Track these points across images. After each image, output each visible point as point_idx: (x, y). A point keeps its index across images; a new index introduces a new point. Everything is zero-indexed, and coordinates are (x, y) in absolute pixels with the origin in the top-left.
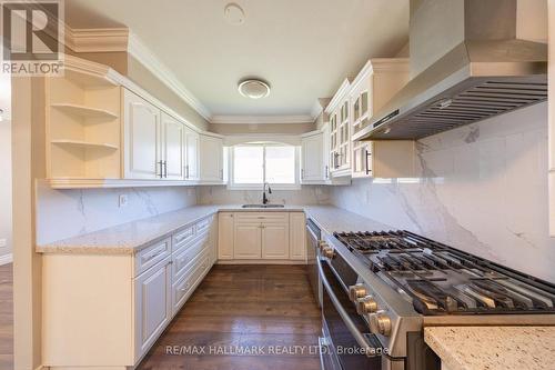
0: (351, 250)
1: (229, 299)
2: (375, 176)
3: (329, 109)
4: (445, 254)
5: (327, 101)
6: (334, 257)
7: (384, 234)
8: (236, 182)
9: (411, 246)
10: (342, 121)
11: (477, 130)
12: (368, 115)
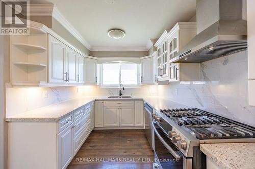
0: (169, 117)
1: (103, 147)
2: (181, 80)
3: (156, 45)
4: (213, 118)
5: (155, 40)
6: (161, 121)
7: (185, 110)
8: (104, 83)
9: (198, 115)
10: (163, 51)
11: (228, 59)
12: (177, 50)
